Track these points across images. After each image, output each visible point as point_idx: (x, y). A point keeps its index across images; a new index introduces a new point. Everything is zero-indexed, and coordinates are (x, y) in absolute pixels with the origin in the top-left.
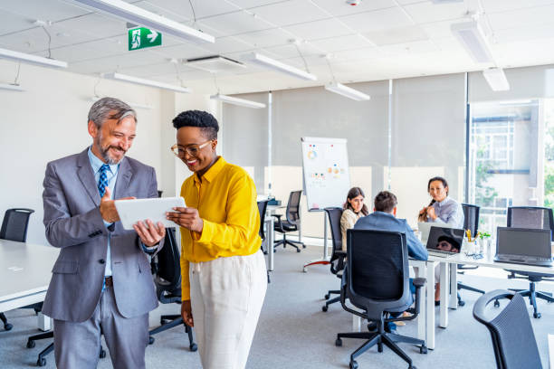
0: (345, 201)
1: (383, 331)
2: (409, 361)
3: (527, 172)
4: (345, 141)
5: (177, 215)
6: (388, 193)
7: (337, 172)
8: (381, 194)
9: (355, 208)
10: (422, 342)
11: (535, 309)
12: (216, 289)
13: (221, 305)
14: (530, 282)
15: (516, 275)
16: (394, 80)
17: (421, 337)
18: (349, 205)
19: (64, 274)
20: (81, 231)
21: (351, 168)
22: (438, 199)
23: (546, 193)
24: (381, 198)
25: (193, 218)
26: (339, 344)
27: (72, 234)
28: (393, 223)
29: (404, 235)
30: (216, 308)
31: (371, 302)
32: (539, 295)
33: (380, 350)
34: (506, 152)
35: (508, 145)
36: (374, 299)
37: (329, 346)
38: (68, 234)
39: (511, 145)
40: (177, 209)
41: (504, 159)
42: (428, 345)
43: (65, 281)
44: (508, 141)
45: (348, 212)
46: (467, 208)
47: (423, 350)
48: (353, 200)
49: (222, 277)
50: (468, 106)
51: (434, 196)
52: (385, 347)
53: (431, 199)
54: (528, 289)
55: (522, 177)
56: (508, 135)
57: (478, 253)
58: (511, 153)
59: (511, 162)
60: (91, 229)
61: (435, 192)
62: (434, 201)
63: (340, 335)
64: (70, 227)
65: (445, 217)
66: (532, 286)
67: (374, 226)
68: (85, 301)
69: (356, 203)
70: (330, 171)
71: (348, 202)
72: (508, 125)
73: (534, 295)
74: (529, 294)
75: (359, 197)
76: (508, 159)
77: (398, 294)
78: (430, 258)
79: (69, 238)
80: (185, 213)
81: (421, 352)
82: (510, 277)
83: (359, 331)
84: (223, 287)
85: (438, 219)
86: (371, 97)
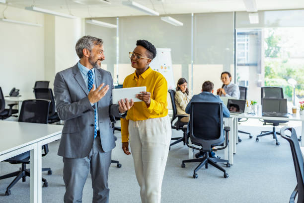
0: (176, 86)
1: (208, 157)
2: (224, 171)
3: (256, 65)
4: (169, 50)
5: (142, 95)
6: (210, 82)
7: (166, 68)
8: (206, 83)
9: (183, 90)
10: (227, 161)
11: (277, 141)
12: (149, 135)
13: (153, 143)
14: (273, 127)
15: (267, 123)
16: (194, 14)
17: (226, 159)
18: (179, 89)
19: (70, 133)
20: (79, 111)
21: (174, 65)
22: (226, 84)
23: (265, 76)
24: (206, 84)
25: (149, 97)
26: (183, 166)
27: (73, 113)
28: (213, 97)
29: (221, 104)
30: (150, 145)
31: (204, 141)
32: (277, 133)
33: (207, 167)
34: (244, 53)
35: (246, 49)
36: (205, 139)
37: (179, 168)
38: (71, 113)
39: (247, 48)
40: (143, 93)
41: (243, 58)
42: (230, 163)
43: (71, 137)
44: (246, 46)
45: (179, 92)
46: (241, 88)
47: (228, 165)
48: (181, 85)
49: (152, 129)
50: (235, 30)
51: (224, 82)
52: (209, 165)
53: (222, 84)
54: (272, 130)
55: (253, 68)
56: (245, 43)
57: (253, 112)
58: (247, 53)
59: (247, 59)
60: (84, 109)
61: (224, 79)
62: (224, 85)
63: (184, 162)
64: (72, 109)
65: (230, 93)
66: (274, 128)
67: (203, 99)
68: (85, 145)
69: (183, 87)
70: (162, 68)
71: (178, 87)
72: (246, 37)
73: (275, 133)
74: (273, 133)
75: (185, 84)
76: (245, 57)
77: (218, 136)
78: (231, 116)
79: (72, 115)
80: (146, 94)
81: (227, 166)
82: (264, 124)
83: (192, 158)
84: (153, 134)
85: (227, 95)
86: (184, 25)
